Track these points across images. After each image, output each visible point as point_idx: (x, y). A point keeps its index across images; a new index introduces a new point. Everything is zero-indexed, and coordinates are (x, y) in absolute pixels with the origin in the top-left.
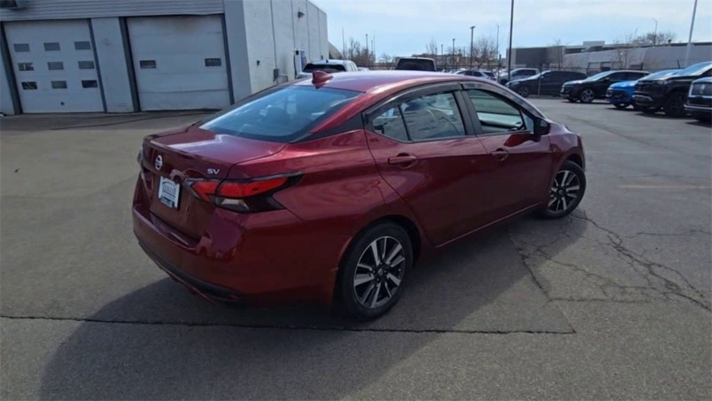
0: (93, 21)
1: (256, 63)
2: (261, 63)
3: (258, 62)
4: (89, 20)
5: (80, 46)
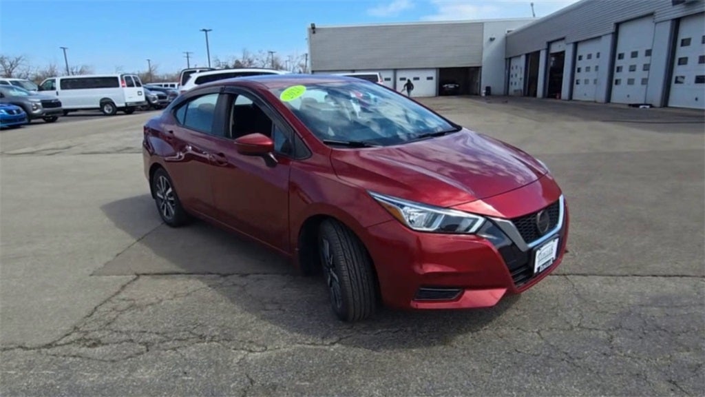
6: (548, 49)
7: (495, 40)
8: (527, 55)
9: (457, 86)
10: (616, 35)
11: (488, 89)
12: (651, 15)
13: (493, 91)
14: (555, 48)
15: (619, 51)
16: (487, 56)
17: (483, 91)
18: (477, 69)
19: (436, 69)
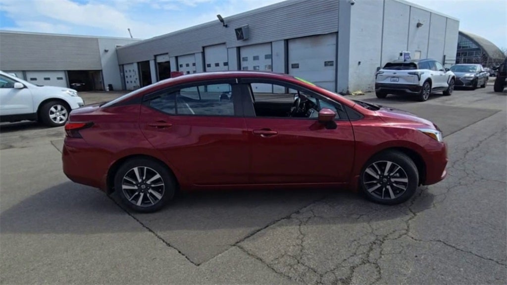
0: (273, 43)
1: (358, 63)
2: (361, 63)
3: (359, 63)
4: (271, 42)
5: (267, 57)
6: (155, 60)
7: (109, 52)
8: (138, 63)
9: (84, 84)
10: (203, 53)
11: (110, 86)
12: (224, 44)
13: (114, 88)
14: (161, 59)
15: (207, 63)
16: (105, 63)
17: (107, 88)
18: (98, 72)
19: (65, 71)
